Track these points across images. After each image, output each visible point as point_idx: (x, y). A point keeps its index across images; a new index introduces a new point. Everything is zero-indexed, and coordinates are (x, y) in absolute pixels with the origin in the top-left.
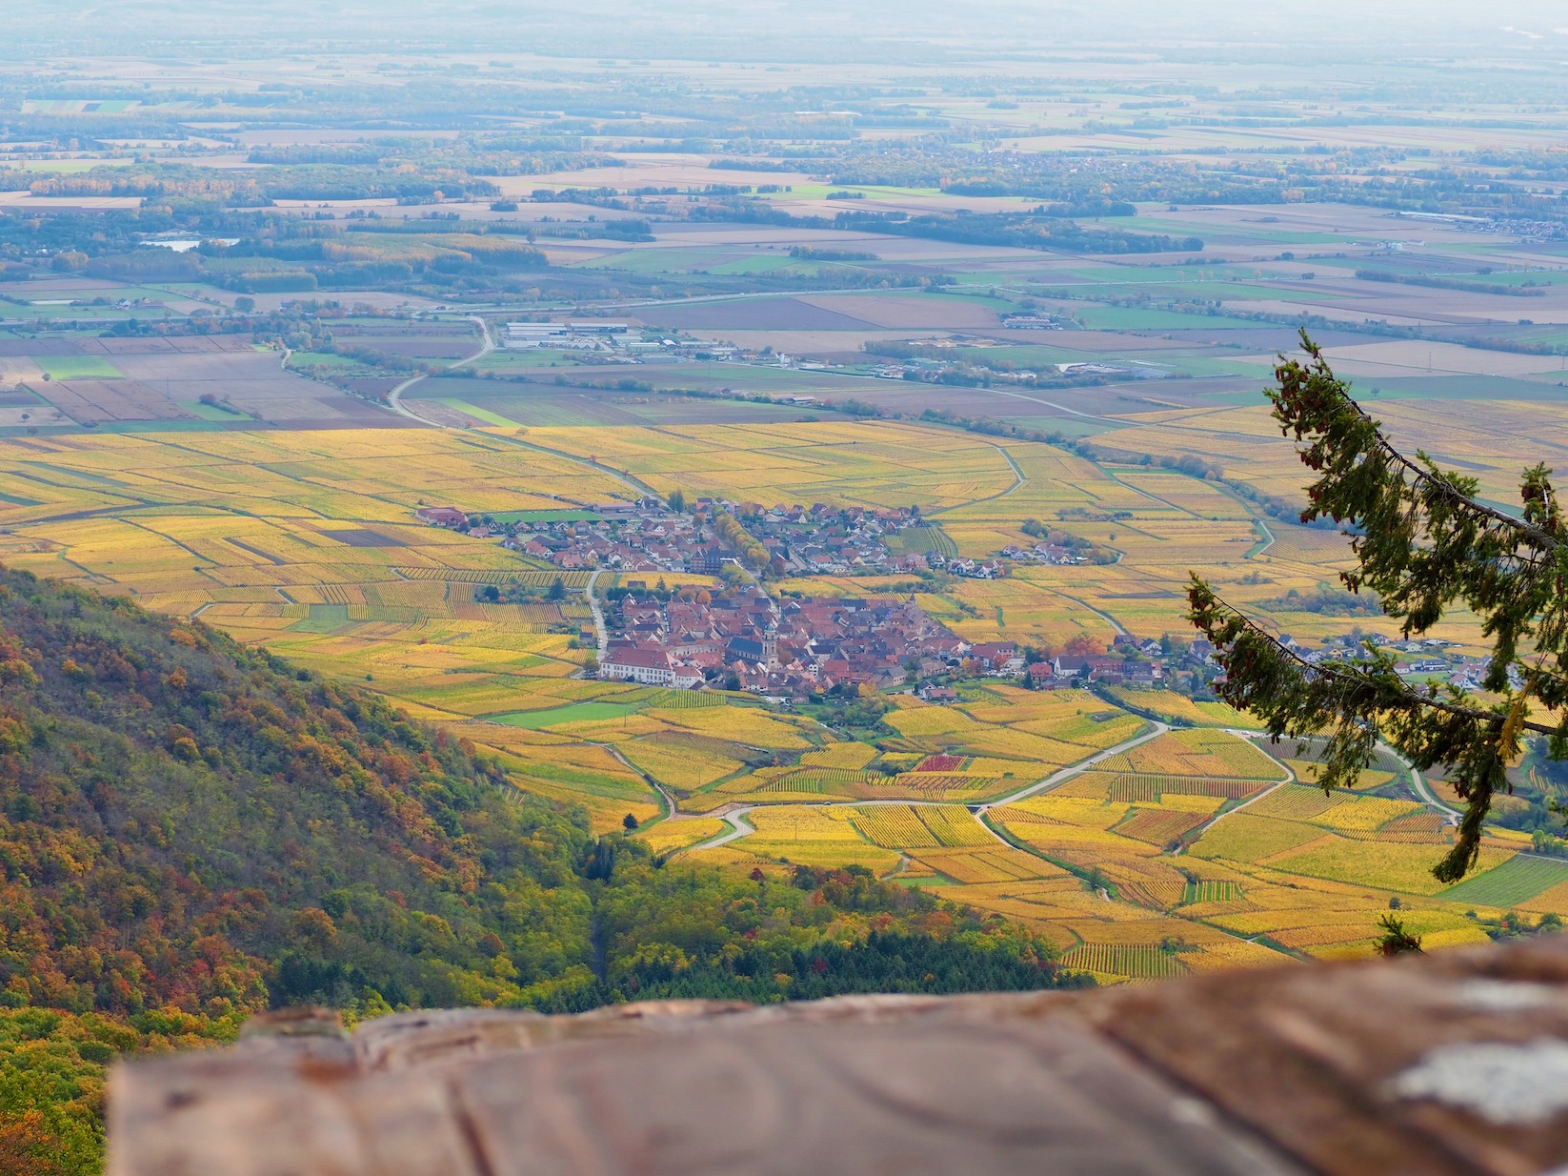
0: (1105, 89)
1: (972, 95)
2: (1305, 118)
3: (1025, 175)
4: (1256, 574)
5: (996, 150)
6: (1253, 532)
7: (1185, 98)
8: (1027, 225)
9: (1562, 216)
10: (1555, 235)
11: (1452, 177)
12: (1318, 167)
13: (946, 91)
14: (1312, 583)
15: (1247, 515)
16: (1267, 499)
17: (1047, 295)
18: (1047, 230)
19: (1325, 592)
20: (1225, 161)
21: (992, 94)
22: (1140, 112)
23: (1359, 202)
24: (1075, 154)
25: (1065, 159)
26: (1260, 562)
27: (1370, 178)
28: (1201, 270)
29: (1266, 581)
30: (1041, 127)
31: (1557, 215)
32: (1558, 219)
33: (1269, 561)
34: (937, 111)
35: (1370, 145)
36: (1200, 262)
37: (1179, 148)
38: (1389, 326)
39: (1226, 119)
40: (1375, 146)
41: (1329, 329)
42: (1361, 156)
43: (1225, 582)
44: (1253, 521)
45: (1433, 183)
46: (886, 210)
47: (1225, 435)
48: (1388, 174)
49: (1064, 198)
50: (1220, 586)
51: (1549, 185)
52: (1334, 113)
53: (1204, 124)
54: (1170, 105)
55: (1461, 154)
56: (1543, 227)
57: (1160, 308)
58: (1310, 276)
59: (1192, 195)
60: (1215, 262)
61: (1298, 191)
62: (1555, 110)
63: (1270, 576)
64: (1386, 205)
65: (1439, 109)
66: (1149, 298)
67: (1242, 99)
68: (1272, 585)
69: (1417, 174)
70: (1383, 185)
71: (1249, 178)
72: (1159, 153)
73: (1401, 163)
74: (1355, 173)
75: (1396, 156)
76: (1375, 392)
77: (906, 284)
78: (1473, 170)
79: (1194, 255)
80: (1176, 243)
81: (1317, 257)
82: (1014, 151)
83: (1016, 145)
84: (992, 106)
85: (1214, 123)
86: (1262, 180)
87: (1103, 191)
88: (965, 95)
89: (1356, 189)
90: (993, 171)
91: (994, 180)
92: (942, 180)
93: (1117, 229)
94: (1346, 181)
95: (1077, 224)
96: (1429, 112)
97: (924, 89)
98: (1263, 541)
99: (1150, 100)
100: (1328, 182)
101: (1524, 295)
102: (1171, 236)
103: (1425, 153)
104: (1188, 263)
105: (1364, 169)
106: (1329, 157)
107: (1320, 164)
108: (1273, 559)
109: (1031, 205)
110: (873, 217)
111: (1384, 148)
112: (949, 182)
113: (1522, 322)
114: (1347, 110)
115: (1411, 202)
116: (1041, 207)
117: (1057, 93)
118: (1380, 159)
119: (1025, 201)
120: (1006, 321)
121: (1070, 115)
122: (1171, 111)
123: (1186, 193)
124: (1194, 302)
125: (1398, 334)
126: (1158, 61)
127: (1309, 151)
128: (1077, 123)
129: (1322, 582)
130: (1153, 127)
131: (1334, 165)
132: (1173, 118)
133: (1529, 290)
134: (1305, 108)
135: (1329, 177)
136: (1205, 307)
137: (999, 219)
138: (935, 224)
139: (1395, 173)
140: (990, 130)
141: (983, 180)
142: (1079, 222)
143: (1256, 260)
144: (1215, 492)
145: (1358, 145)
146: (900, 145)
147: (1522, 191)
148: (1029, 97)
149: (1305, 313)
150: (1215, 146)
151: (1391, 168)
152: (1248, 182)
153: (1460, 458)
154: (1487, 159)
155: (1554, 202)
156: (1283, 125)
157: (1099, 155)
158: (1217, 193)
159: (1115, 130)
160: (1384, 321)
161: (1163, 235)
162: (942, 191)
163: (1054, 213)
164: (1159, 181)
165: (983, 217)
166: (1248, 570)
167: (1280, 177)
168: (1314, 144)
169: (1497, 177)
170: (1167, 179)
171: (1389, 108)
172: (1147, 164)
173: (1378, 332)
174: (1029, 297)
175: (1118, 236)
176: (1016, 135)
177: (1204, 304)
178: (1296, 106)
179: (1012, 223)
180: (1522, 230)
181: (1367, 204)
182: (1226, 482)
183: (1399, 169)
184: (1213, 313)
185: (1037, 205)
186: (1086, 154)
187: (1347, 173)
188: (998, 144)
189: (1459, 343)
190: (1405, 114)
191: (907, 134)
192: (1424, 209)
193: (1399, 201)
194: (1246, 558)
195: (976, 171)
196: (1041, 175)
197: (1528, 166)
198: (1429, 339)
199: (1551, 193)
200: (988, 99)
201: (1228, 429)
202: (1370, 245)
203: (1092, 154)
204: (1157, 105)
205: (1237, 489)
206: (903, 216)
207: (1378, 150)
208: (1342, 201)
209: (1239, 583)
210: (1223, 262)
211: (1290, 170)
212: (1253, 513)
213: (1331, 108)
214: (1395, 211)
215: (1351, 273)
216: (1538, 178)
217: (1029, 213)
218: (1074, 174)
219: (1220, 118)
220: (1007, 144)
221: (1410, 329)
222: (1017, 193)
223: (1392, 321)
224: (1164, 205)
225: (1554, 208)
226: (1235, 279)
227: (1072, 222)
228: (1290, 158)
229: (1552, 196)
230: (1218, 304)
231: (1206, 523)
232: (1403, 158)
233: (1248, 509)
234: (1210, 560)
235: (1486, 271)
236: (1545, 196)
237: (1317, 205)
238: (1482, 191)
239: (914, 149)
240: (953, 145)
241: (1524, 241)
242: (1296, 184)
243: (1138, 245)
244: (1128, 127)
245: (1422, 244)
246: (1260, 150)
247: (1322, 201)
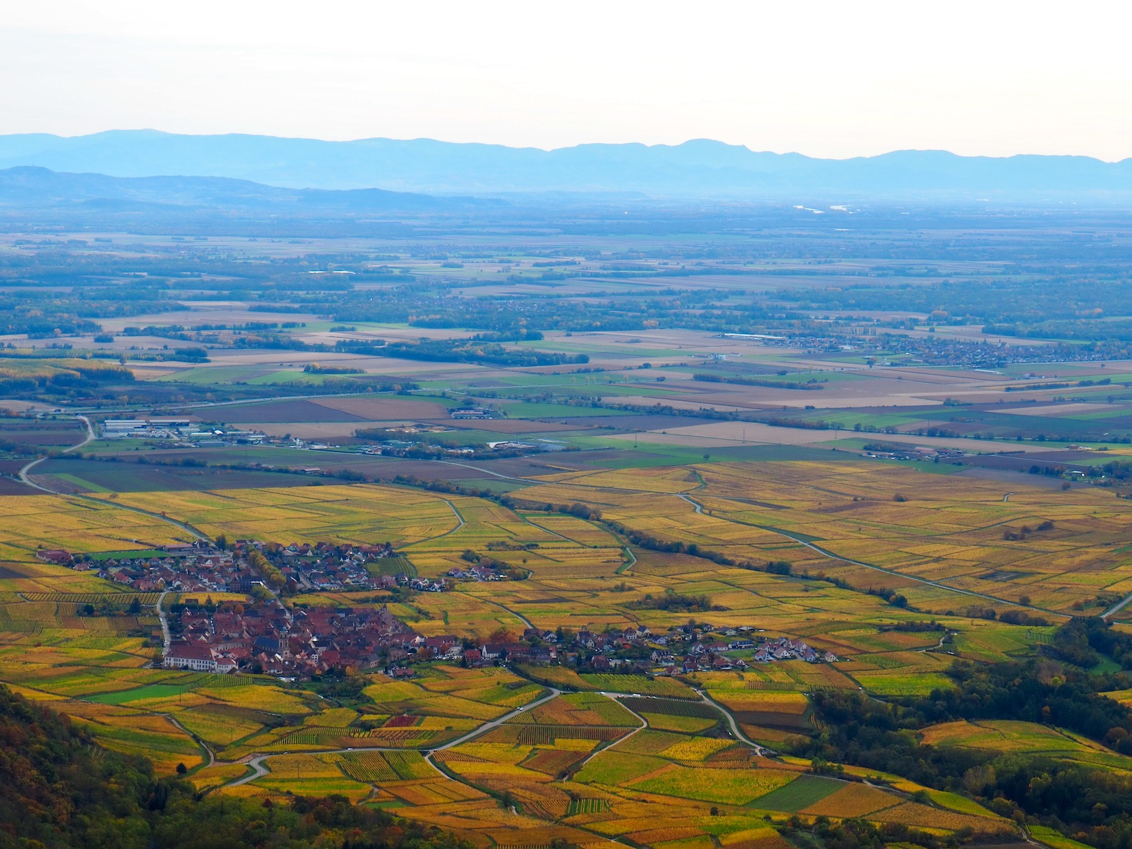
0: (523, 253)
1: (432, 258)
2: (659, 270)
3: (467, 313)
4: (623, 585)
5: (448, 296)
6: (622, 555)
7: (577, 259)
8: (468, 347)
9: (835, 334)
10: (831, 347)
11: (760, 309)
12: (668, 304)
13: (413, 256)
14: (662, 590)
15: (617, 544)
16: (632, 533)
17: (482, 395)
18: (481, 350)
19: (670, 596)
20: (605, 301)
21: (445, 258)
22: (546, 269)
23: (696, 327)
24: (502, 298)
25: (494, 302)
26: (626, 576)
27: (703, 311)
28: (587, 376)
29: (631, 589)
30: (479, 279)
31: (831, 334)
32: (833, 336)
33: (632, 575)
34: (407, 270)
35: (704, 288)
36: (587, 371)
37: (573, 293)
38: (716, 413)
39: (605, 272)
40: (707, 289)
41: (675, 415)
42: (698, 297)
43: (602, 590)
44: (622, 548)
45: (747, 313)
46: (370, 339)
47: (603, 489)
48: (716, 308)
49: (494, 328)
50: (599, 593)
51: (826, 313)
52: (680, 267)
53: (591, 276)
54: (567, 263)
55: (767, 293)
56: (823, 342)
57: (559, 403)
58: (662, 379)
59: (581, 325)
60: (597, 370)
61: (653, 322)
62: (831, 262)
63: (633, 585)
64: (714, 330)
65: (752, 263)
66: (552, 396)
67: (617, 259)
68: (634, 592)
69: (736, 308)
70: (712, 316)
71: (621, 312)
72: (559, 296)
73: (725, 300)
74: (694, 308)
75: (722, 296)
76: (707, 457)
77: (385, 389)
78: (775, 304)
79: (583, 366)
80: (570, 358)
81: (667, 366)
82: (460, 297)
83: (461, 292)
84: (445, 266)
85: (597, 275)
86: (630, 314)
87: (521, 323)
88: (426, 259)
89: (694, 319)
90: (445, 311)
91: (446, 317)
92: (410, 317)
93: (530, 349)
94: (688, 313)
95: (502, 346)
96: (745, 265)
97: (398, 255)
98: (629, 562)
99: (554, 260)
100: (675, 315)
101: (809, 388)
102: (566, 353)
103: (742, 293)
104: (579, 372)
105: (700, 305)
106: (676, 297)
107: (670, 302)
108: (636, 574)
109: (471, 334)
110: (362, 344)
111: (714, 290)
112: (415, 318)
113: (807, 408)
114: (688, 265)
115: (732, 327)
116: (478, 335)
117: (490, 256)
118: (711, 298)
119: (467, 331)
120: (453, 414)
121: (499, 271)
122: (569, 268)
123: (577, 324)
124: (582, 398)
125: (722, 418)
126: (559, 234)
127: (662, 293)
128: (503, 277)
129: (669, 589)
130: (556, 279)
131: (679, 302)
132: (569, 272)
133: (812, 385)
134: (660, 264)
135: (676, 311)
136: (590, 402)
137: (449, 344)
138: (404, 348)
139: (721, 307)
140: (443, 282)
141: (438, 317)
142: (503, 345)
143: (625, 368)
144: (595, 528)
145: (696, 289)
146: (381, 294)
147: (808, 318)
148: (471, 260)
149: (659, 404)
150: (598, 290)
151: (718, 304)
152: (621, 316)
153: (765, 501)
154: (785, 296)
155: (830, 325)
156: (644, 276)
157: (519, 298)
158: (598, 323)
159: (530, 281)
160: (713, 409)
161: (562, 353)
162: (410, 325)
163: (487, 339)
164: (559, 316)
165: (438, 343)
166: (618, 582)
167: (643, 312)
168: (665, 288)
169: (791, 309)
170: (565, 315)
171: (717, 263)
172: (551, 304)
173: (709, 417)
174: (469, 397)
175: (531, 354)
176: (461, 286)
177: (589, 399)
178: (654, 263)
179: (458, 346)
180: (808, 345)
181: (701, 328)
182: (603, 521)
183: (724, 304)
184: (595, 405)
185: (475, 334)
186: (509, 298)
187: (688, 308)
188: (449, 292)
189: (764, 423)
190: (728, 267)
191: (387, 286)
192: (741, 331)
193: (724, 326)
194: (617, 573)
195: (433, 311)
196: (478, 313)
197: (812, 301)
198: (743, 421)
199: (827, 318)
200: (442, 261)
201: (605, 485)
202: (704, 357)
203: (514, 298)
204: (559, 264)
205: (611, 526)
206: (383, 343)
207: (709, 291)
208: (684, 327)
209: (612, 591)
210: (603, 370)
211: (649, 307)
212: (622, 542)
213: (678, 264)
214: (720, 333)
215: (691, 376)
216: (819, 308)
217: (470, 339)
218: (500, 312)
219: (602, 272)
220: (455, 292)
221: (731, 413)
222: (461, 325)
223: (718, 408)
224: (563, 333)
225: (830, 329)
226: (610, 382)
227: (499, 345)
228: (649, 299)
229: (828, 321)
230: (599, 400)
231: (589, 550)
232: (726, 297)
233: (619, 540)
234: (592, 575)
235: (783, 373)
236: (823, 321)
237: (667, 331)
238: (780, 318)
239: (391, 296)
240: (418, 293)
241: (809, 352)
242: (653, 316)
243: (544, 360)
244: (539, 279)
245: (739, 355)
246: (628, 293)
247: (671, 327)
